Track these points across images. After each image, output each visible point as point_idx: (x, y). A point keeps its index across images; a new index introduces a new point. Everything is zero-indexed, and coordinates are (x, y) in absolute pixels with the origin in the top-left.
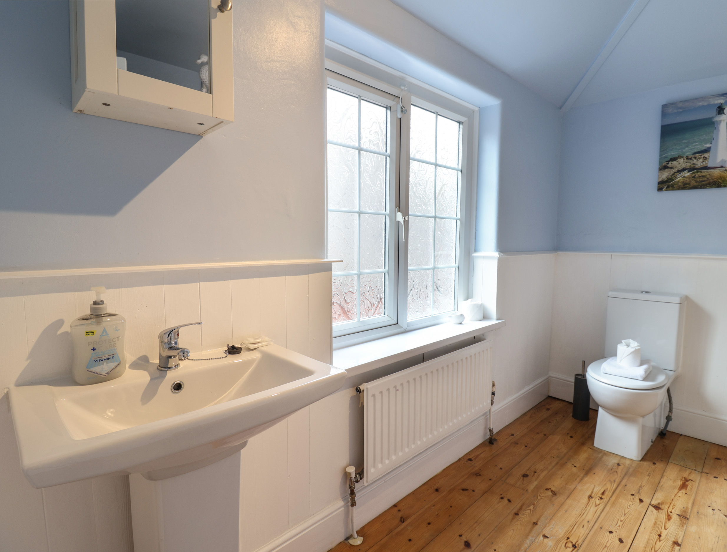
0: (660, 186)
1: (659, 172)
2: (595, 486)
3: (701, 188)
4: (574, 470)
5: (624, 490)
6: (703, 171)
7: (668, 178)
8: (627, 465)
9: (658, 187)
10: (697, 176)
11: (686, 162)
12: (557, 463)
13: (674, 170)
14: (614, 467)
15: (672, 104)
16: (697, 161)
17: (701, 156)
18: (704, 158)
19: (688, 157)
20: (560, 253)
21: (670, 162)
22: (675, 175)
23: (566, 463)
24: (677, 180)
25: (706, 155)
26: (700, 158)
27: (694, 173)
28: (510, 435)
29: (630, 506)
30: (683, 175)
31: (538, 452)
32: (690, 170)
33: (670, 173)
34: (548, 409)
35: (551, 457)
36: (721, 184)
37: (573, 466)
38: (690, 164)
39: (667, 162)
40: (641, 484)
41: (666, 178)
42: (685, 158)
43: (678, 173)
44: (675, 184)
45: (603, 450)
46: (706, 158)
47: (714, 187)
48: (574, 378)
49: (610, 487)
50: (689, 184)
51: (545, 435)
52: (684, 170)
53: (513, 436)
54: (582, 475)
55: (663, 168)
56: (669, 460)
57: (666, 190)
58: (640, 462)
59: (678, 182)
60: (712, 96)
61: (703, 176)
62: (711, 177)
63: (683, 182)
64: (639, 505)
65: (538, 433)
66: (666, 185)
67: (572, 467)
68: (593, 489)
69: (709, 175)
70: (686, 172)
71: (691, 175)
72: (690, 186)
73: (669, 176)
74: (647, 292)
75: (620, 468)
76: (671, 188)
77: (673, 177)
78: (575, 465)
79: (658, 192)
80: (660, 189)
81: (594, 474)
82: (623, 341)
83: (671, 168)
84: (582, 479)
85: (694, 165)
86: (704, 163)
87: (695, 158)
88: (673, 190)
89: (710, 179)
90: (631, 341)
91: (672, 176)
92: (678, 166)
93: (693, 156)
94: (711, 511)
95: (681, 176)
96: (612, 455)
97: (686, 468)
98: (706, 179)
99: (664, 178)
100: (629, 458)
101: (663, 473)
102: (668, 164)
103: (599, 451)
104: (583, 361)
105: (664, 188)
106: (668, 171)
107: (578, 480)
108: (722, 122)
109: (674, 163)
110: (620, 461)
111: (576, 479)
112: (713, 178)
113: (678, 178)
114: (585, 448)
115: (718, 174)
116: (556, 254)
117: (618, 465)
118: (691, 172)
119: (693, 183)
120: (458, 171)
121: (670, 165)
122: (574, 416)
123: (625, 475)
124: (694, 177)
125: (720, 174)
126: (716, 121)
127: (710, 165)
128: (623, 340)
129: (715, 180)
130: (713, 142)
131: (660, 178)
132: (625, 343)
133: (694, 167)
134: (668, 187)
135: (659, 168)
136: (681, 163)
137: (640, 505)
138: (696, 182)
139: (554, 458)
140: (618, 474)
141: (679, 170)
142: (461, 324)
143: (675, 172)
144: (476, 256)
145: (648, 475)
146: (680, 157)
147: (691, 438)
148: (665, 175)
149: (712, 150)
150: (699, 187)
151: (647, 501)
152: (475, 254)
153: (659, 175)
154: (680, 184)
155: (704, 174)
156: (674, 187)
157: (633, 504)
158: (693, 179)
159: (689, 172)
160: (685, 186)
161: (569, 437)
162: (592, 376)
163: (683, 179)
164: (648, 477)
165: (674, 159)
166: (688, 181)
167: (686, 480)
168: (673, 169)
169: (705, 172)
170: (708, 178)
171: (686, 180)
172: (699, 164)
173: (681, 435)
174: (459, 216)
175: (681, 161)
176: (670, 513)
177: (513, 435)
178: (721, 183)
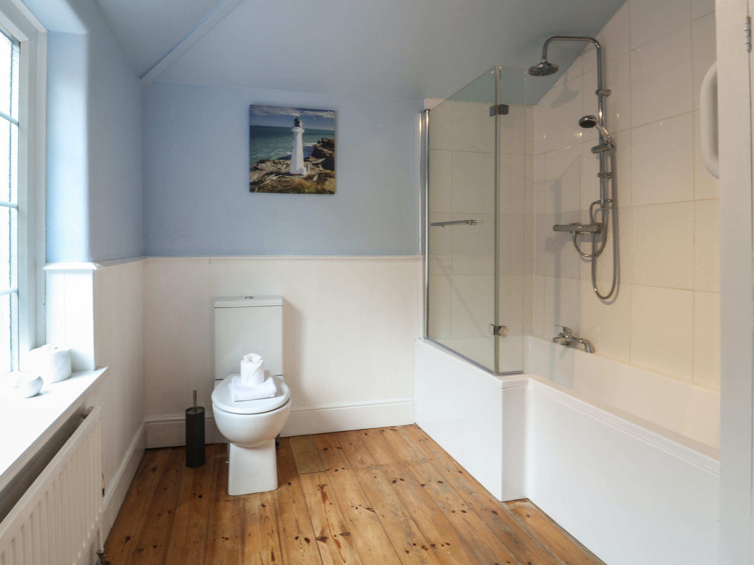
0: (252, 187)
1: (250, 173)
2: (260, 553)
3: (286, 193)
4: (228, 544)
5: (287, 538)
6: (287, 176)
7: (259, 180)
8: (270, 501)
9: (251, 187)
10: (282, 181)
11: (273, 166)
12: (206, 547)
13: (263, 173)
14: (262, 513)
15: (259, 106)
16: (282, 166)
17: (284, 162)
18: (287, 165)
19: (275, 162)
20: (150, 259)
21: (260, 164)
22: (265, 178)
23: (215, 540)
24: (267, 182)
25: (288, 162)
26: (284, 164)
27: (279, 177)
28: (124, 540)
29: (303, 556)
30: (271, 178)
31: (175, 545)
32: (277, 174)
33: (260, 175)
34: (154, 470)
35: (194, 543)
36: (301, 191)
37: (224, 539)
38: (276, 169)
39: (257, 163)
40: (295, 518)
41: (257, 179)
42: (272, 162)
43: (267, 176)
44: (265, 187)
45: (240, 495)
46: (288, 164)
47: (296, 193)
48: (184, 414)
49: (273, 543)
50: (276, 187)
51: (170, 512)
52: (271, 173)
53: (129, 541)
54: (240, 547)
55: (254, 169)
56: (297, 472)
57: (258, 192)
58: (278, 489)
59: (267, 184)
60: (290, 108)
61: (287, 181)
62: (293, 183)
63: (271, 185)
64: (309, 548)
65: (160, 515)
66: (257, 187)
67: (224, 542)
68: (261, 559)
69: (292, 181)
70: (273, 175)
71: (277, 179)
72: (278, 190)
73: (260, 178)
74: (251, 298)
75: (267, 508)
76: (262, 190)
77: (263, 179)
78: (225, 536)
79: (250, 193)
80: (252, 190)
81: (250, 535)
82: (245, 357)
83: (261, 170)
84: (243, 554)
85: (280, 170)
86: (287, 169)
87: (280, 163)
88: (263, 192)
89: (292, 184)
90: (252, 355)
91: (262, 177)
92: (267, 169)
93: (278, 161)
94: (356, 510)
95: (270, 179)
96: (250, 496)
97: (314, 474)
98: (288, 184)
99: (256, 179)
100: (268, 490)
101: (302, 492)
102: (258, 165)
103: (237, 499)
104: (194, 391)
105: (256, 189)
106: (258, 172)
107: (240, 558)
108: (299, 134)
109: (263, 165)
110: (261, 500)
111: (238, 558)
112: (295, 184)
113: (268, 180)
114: (222, 504)
115: (298, 181)
116: (146, 260)
117: (263, 506)
118: (278, 177)
119: (280, 187)
120: (11, 121)
121: (259, 167)
122: (189, 465)
123: (276, 515)
124: (280, 181)
125: (300, 181)
126: (294, 132)
127: (292, 172)
128: (245, 355)
129: (296, 186)
130: (293, 150)
131: (252, 178)
132: (247, 358)
133: (279, 171)
134: (259, 189)
135: (250, 168)
136: (268, 167)
137: (311, 547)
138: (282, 186)
139: (197, 542)
140: (270, 520)
141: (268, 172)
142: (38, 395)
143: (265, 175)
144: (50, 271)
145: (294, 502)
146: (268, 160)
147: (297, 437)
148: (256, 176)
149: (293, 157)
150: (284, 191)
151: (311, 536)
152: (48, 268)
153: (250, 176)
154: (269, 187)
155: (288, 180)
156: (264, 189)
157: (304, 551)
158: (279, 183)
159: (276, 176)
160: (273, 190)
161: (198, 499)
162: (221, 408)
163: (271, 183)
164: (294, 505)
165: (262, 162)
166: (275, 185)
167: (322, 487)
168: (262, 171)
169: (288, 178)
170: (291, 184)
171: (274, 184)
172: (284, 169)
173: (288, 438)
174: (15, 201)
175: (269, 164)
176: (335, 538)
177: (128, 538)
178: (300, 189)
